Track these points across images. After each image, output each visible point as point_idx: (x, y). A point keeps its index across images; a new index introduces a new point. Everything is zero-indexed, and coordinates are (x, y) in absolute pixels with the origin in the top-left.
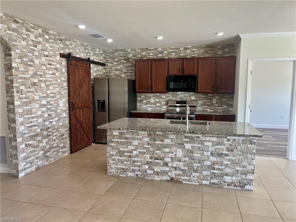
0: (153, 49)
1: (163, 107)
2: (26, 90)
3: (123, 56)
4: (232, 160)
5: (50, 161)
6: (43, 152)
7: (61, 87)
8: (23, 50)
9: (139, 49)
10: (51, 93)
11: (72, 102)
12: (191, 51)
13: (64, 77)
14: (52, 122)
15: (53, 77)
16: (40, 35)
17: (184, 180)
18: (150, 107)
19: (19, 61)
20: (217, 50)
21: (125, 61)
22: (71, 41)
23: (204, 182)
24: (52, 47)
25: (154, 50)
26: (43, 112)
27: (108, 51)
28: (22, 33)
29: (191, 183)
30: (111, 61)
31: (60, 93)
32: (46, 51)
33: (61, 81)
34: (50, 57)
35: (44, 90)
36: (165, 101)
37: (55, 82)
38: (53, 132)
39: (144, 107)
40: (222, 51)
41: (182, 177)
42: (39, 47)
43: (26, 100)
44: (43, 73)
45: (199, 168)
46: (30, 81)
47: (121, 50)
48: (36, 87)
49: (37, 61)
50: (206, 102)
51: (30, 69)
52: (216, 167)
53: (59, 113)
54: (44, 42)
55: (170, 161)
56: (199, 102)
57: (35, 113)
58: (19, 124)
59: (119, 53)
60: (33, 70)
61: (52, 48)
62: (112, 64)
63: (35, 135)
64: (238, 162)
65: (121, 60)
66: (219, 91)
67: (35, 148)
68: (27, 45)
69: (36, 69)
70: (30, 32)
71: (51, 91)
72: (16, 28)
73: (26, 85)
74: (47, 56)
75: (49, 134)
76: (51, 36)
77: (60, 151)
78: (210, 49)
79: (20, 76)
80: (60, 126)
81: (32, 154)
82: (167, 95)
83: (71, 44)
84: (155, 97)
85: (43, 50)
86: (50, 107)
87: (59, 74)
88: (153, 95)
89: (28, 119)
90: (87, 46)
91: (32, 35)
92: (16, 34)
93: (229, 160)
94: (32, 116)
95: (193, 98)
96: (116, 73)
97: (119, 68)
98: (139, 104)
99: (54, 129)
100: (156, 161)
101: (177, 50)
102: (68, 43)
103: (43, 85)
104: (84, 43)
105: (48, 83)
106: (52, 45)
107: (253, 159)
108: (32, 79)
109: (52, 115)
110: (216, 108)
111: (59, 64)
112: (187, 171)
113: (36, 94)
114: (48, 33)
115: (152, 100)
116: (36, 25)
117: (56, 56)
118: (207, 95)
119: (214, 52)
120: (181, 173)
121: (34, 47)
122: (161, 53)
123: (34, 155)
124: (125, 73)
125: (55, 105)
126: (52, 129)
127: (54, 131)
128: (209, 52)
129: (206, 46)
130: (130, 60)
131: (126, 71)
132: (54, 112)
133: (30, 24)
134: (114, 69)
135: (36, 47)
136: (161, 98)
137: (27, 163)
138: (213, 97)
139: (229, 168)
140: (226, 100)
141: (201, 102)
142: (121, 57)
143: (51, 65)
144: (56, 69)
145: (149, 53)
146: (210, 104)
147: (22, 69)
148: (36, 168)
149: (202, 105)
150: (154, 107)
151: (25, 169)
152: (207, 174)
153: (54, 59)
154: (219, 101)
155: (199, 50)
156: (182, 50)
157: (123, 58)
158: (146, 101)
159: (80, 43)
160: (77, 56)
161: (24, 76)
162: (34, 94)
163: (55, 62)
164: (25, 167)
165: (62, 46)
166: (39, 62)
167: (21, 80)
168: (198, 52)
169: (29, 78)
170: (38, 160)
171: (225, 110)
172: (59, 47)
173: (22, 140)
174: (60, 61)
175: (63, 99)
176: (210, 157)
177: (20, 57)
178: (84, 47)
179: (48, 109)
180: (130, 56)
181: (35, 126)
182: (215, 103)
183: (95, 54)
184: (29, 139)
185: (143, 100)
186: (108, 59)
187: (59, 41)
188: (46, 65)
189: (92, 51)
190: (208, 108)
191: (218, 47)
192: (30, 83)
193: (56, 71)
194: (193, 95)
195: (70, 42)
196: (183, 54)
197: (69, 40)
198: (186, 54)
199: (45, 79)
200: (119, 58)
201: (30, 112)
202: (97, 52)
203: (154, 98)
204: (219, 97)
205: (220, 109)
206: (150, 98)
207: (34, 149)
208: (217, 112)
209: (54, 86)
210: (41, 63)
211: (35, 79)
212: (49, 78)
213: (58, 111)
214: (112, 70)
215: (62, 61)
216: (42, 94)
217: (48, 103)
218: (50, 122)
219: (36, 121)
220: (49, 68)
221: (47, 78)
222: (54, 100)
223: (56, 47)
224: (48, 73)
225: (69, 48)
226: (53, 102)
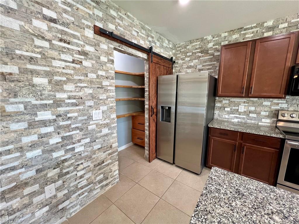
0: (255, 25)
1: (263, 120)
3: (200, 48)
5: (71, 214)
6: (47, 208)
7: (98, 88)
9: (225, 32)
10: (69, 98)
13: (104, 70)
14: (73, 149)
15: (75, 68)
18: (237, 118)
21: (202, 53)
22: (121, 12)
26: (41, 136)
27: (180, 45)
30: (182, 57)
31: (93, 97)
32: (48, 8)
33: (98, 76)
34: (67, 25)
35: (46, 92)
36: (270, 110)
37: (82, 78)
38: (78, 165)
39: (227, 116)
44: (39, 56)
47: (197, 39)
48: (12, 85)
53: (93, 130)
59: (193, 44)
61: (69, 9)
62: (183, 60)
65: (195, 53)
67: (15, 213)
69: (7, 40)
71: (69, 94)
74: (53, 21)
75: (64, 171)
77: (96, 188)
83: (121, 18)
84: (248, 103)
86: (69, 122)
87: (93, 65)
90: (150, 31)
96: (188, 72)
97: (192, 64)
98: (218, 111)
99: (81, 159)
102: (113, 13)
103: (37, 80)
104: (146, 26)
105: (56, 78)
109: (74, 136)
111: (91, 45)
113: (12, 100)
115: (242, 108)
117: (84, 29)
122: (270, 29)
125: (80, 118)
126: (73, 161)
127: (80, 162)
130: (209, 52)
131: (202, 68)
132: (78, 131)
134: (185, 67)
136: (261, 105)
142: (196, 49)
143: (69, 43)
144: (84, 53)
145: (245, 34)
150: (244, 118)
153: (78, 34)
157: (199, 50)
158: (231, 109)
159: (139, 23)
162: (5, 101)
163: (79, 39)
165: (100, 14)
166: (22, 27)
172: (91, 13)
174: (94, 41)
175: (101, 108)
178: (146, 31)
179: (59, 127)
180: (210, 45)
181: (13, 169)
183: (162, 46)
185: (224, 108)
186: (179, 55)
188: (50, 41)
189: (158, 41)
193: (82, 57)
195: (119, 13)
197: (117, 10)
199: (48, 69)
200: (194, 51)
202: (165, 45)
203: (246, 104)
206: (238, 104)
209: (79, 84)
210: (30, 30)
211: (6, 64)
212: (64, 68)
213: (90, 128)
214: (183, 68)
215: (101, 42)
216: (37, 100)
217: (60, 116)
218: (67, 151)
219: (17, 158)
220: (59, 47)
221: (56, 67)
222: (79, 110)
223: (81, 10)
224: (59, 57)
225: (117, 24)
226: (76, 114)
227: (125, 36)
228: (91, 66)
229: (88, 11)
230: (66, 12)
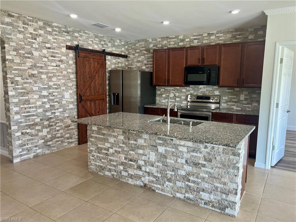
0: (174, 36)
1: (183, 102)
2: (23, 81)
3: (144, 47)
4: (210, 173)
5: (52, 150)
6: (43, 141)
7: (68, 79)
8: (20, 43)
9: (160, 38)
10: (54, 85)
11: (80, 94)
12: (216, 37)
13: (71, 69)
14: (55, 113)
15: (57, 69)
16: (41, 28)
17: (157, 188)
19: (15, 53)
20: (248, 33)
21: (146, 52)
23: (178, 195)
24: (56, 39)
25: (175, 38)
26: (43, 103)
27: (131, 43)
28: (19, 26)
29: (165, 193)
30: (133, 53)
31: (65, 84)
32: (48, 43)
33: (67, 73)
34: (54, 49)
35: (45, 82)
36: (186, 95)
37: (60, 74)
38: (57, 123)
39: (164, 101)
40: (254, 35)
41: (155, 185)
42: (40, 39)
43: (23, 91)
44: (44, 65)
45: (172, 177)
46: (27, 72)
47: (143, 40)
48: (35, 78)
49: (36, 54)
50: (232, 98)
51: (28, 61)
52: (191, 178)
53: (65, 104)
54: (46, 35)
55: (144, 165)
56: (224, 98)
57: (33, 104)
58: (13, 113)
59: (140, 43)
60: (32, 62)
61: (55, 41)
62: (134, 55)
63: (33, 125)
64: (217, 177)
65: (142, 51)
66: (245, 85)
67: (33, 136)
68: (24, 38)
69: (35, 61)
70: (28, 25)
71: (54, 83)
72: (11, 21)
73: (22, 77)
74: (49, 48)
75: (51, 124)
76: (55, 29)
77: (65, 141)
78: (240, 33)
79: (14, 67)
80: (65, 117)
81: (30, 142)
82: (188, 88)
83: (81, 36)
84: (174, 90)
85: (44, 42)
86: (53, 98)
87: (65, 66)
88: (172, 88)
89: (25, 109)
90: (103, 37)
91: (31, 28)
92: (11, 28)
93: (207, 172)
94: (30, 106)
95: (217, 93)
96: (138, 65)
97: (140, 59)
98: (159, 98)
99: (58, 120)
100: (130, 162)
101: (200, 37)
102: (76, 34)
103: (44, 76)
104: (99, 35)
105: (50, 75)
106: (56, 37)
107: (236, 176)
108: (30, 71)
109: (55, 106)
110: (244, 105)
111: (65, 56)
112: (160, 178)
113: (35, 85)
114: (50, 26)
115: (172, 95)
116: (36, 18)
117: (61, 48)
118: (233, 90)
119: (244, 36)
120: (154, 180)
121: (32, 39)
122: (182, 40)
123: (32, 143)
124: (146, 65)
125: (58, 96)
126: (54, 120)
127: (57, 122)
128: (237, 37)
129: (234, 30)
130: (151, 51)
131: (147, 63)
132: (57, 103)
133: (28, 18)
134: (135, 61)
135: (35, 39)
136: (181, 92)
137: (23, 150)
138: (241, 92)
139: (206, 182)
140: (257, 96)
141: (226, 98)
142: (143, 47)
143: (55, 57)
144: (61, 61)
145: (170, 42)
146: (236, 100)
147: (17, 60)
148: (34, 155)
149: (227, 102)
151: (21, 155)
152: (181, 186)
153: (59, 52)
154: (248, 97)
155: (225, 36)
156: (205, 36)
157: (144, 49)
158: (166, 95)
159: (94, 35)
160: (89, 48)
161: (20, 68)
162: (33, 85)
163: (59, 54)
164: (22, 153)
165: (69, 38)
166: (39, 54)
167: (17, 72)
168: (223, 38)
169: (27, 70)
170: (37, 148)
171: (255, 108)
172: (65, 39)
173: (17, 128)
174: (66, 53)
175: (69, 91)
176: (184, 166)
177: (15, 50)
178: (99, 38)
179: (50, 100)
180: (151, 46)
181: (33, 115)
182: (243, 99)
183: (113, 46)
184: (26, 128)
185: (162, 94)
186: (130, 51)
187: (65, 33)
188: (48, 58)
189: (110, 42)
190: (234, 105)
191: (249, 30)
192: (27, 74)
193: (60, 63)
194: (216, 89)
195: (80, 33)
196: (207, 41)
197: (79, 32)
198: (210, 41)
199: (46, 71)
200: (141, 49)
201: (27, 102)
202: (116, 44)
204: (248, 92)
205: (249, 107)
206: (169, 92)
207: (32, 138)
208: (245, 111)
209: (58, 78)
210: (42, 55)
211: (34, 70)
212: (52, 70)
213: (63, 102)
214: (134, 62)
215: (69, 53)
216: (42, 85)
217: (50, 94)
218: (52, 113)
219: (35, 111)
220: (51, 59)
221: (49, 70)
222: (58, 91)
223: (61, 39)
224: (51, 65)
225: (78, 40)
226: (56, 94)
227: (83, 46)
228: (64, 67)
229: (63, 38)
230: (54, 42)
